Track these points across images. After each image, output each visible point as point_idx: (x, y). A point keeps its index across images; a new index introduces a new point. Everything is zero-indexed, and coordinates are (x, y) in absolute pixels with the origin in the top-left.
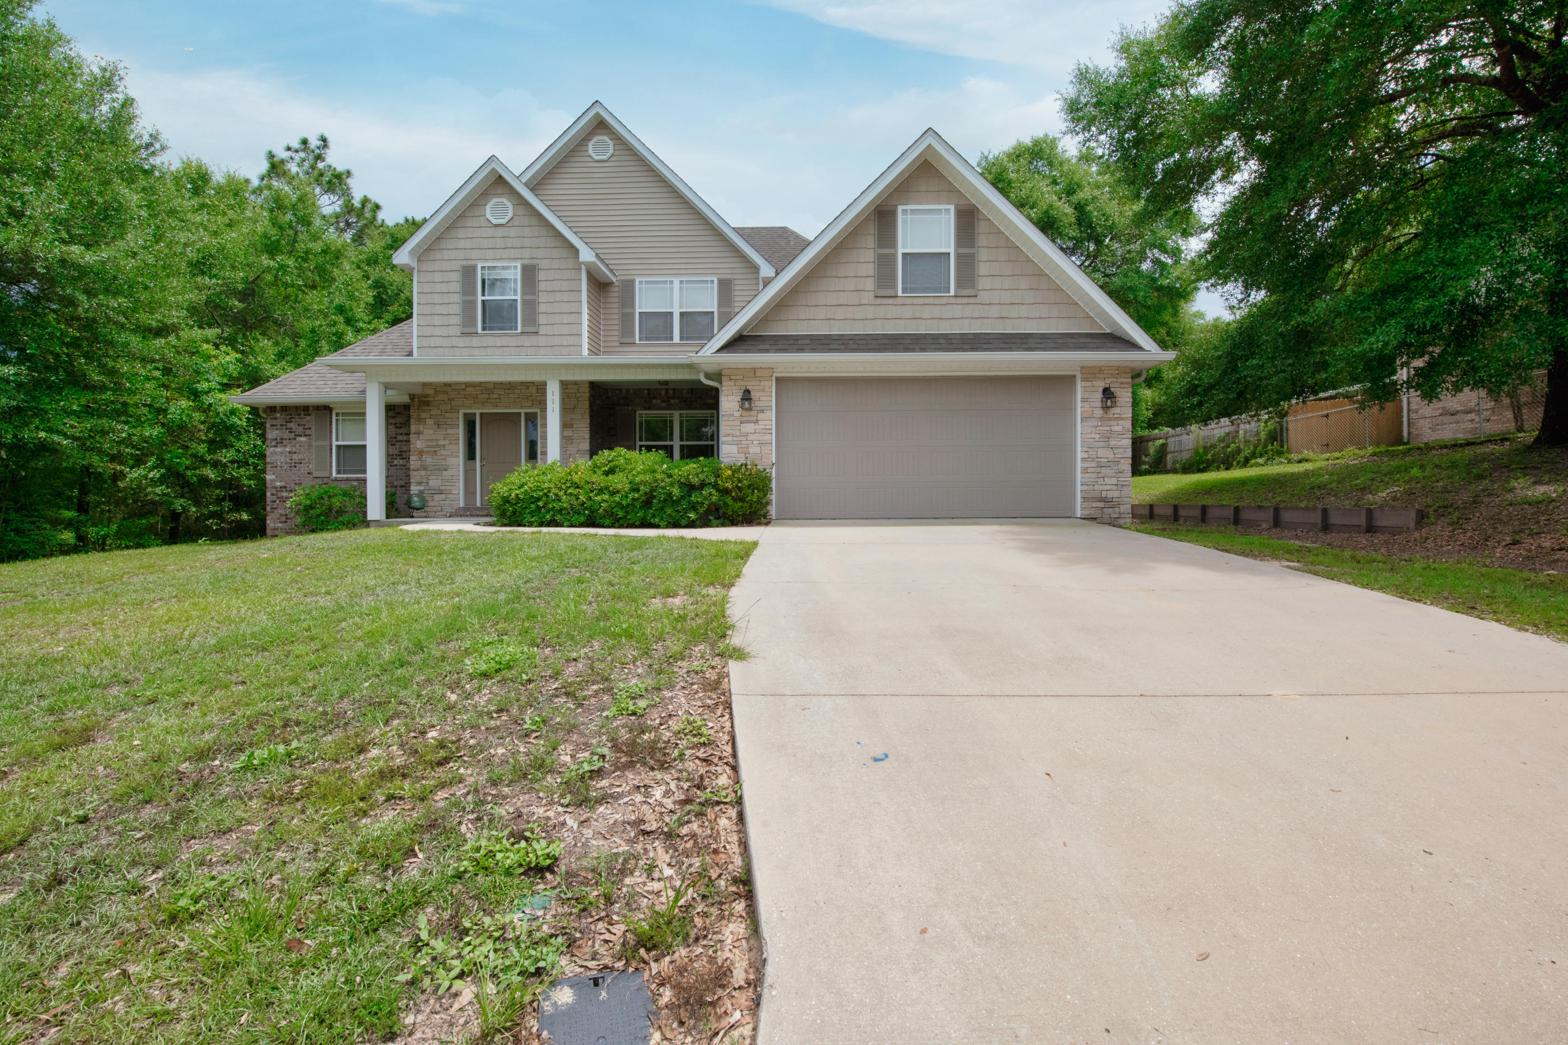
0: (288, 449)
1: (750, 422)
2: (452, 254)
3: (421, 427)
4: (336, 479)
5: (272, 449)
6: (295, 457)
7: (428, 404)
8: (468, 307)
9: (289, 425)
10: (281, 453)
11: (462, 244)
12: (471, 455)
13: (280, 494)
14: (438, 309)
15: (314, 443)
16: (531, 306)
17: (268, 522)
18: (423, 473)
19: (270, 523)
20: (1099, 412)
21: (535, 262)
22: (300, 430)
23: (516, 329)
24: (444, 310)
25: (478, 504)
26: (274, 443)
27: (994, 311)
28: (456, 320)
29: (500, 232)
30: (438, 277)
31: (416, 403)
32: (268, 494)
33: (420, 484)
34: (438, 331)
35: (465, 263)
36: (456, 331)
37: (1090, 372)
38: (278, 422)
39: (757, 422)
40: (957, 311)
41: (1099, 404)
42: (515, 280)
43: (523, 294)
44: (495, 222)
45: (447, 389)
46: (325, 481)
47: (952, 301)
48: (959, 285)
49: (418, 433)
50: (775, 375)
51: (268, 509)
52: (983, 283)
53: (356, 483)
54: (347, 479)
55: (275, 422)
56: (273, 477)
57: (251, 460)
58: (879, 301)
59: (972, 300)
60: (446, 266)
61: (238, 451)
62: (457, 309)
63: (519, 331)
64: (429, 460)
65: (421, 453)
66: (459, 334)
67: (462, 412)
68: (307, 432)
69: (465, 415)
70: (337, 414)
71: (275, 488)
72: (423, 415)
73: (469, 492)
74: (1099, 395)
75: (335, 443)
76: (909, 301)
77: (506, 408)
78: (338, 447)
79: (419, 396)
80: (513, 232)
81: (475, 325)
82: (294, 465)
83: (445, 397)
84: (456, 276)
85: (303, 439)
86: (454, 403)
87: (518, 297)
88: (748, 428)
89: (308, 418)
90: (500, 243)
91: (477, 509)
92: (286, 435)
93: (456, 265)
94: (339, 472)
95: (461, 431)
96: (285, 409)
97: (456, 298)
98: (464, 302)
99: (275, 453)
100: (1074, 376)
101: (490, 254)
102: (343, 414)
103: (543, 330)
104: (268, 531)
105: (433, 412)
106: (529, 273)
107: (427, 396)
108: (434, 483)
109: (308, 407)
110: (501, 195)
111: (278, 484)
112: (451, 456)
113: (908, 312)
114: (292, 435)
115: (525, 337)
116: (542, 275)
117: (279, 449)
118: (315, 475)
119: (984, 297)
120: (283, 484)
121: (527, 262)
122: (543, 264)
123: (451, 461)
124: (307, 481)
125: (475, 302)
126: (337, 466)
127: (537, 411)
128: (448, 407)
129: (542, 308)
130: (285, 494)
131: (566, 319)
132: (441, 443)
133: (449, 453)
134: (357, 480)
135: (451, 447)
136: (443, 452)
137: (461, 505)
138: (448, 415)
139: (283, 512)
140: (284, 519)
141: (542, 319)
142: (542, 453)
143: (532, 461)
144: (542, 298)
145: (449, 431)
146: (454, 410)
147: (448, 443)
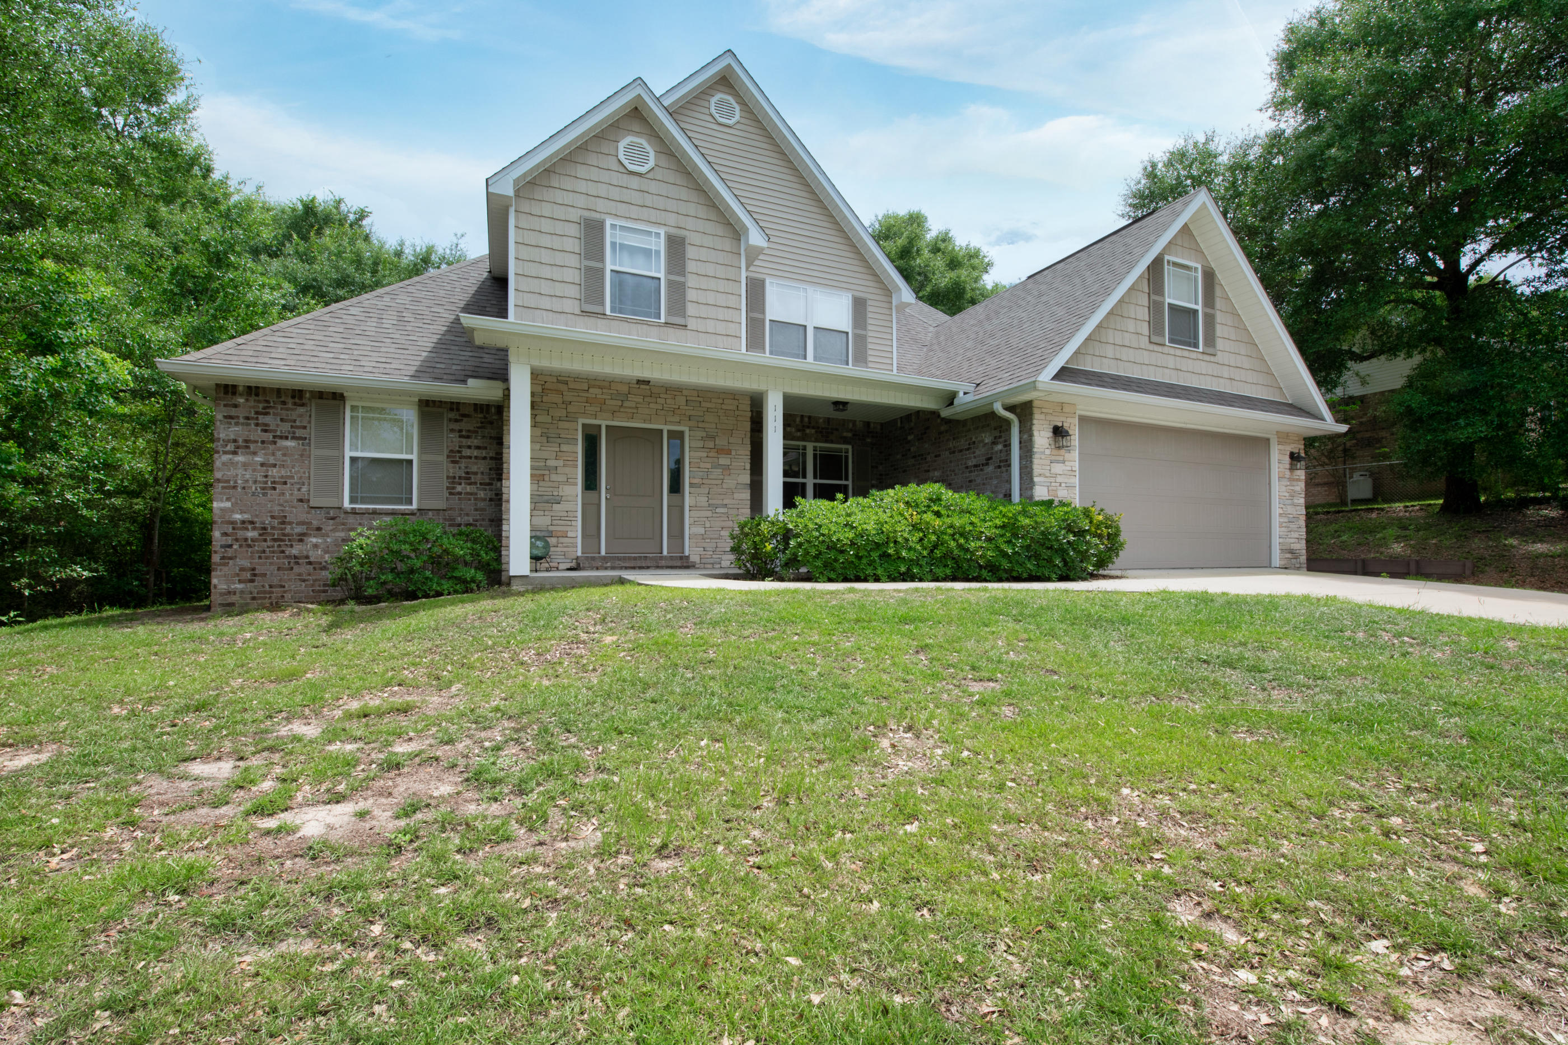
0: (259, 459)
1: (1058, 462)
2: (568, 198)
4: (354, 512)
5: (225, 458)
6: (273, 472)
8: (593, 278)
9: (262, 419)
10: (245, 465)
11: (582, 186)
12: (591, 482)
13: (240, 534)
14: (547, 272)
15: (311, 451)
16: (678, 290)
17: (215, 581)
19: (218, 581)
20: (1288, 473)
21: (683, 233)
22: (286, 427)
23: (660, 316)
24: (555, 274)
25: (603, 553)
26: (230, 447)
27: (1225, 372)
28: (573, 291)
29: (634, 182)
30: (546, 225)
32: (216, 534)
34: (546, 303)
35: (587, 214)
36: (575, 306)
37: (1284, 437)
38: (241, 413)
39: (1064, 462)
40: (1202, 367)
41: (1288, 466)
42: (658, 252)
43: (668, 272)
44: (631, 168)
45: (563, 387)
46: (332, 513)
47: (1201, 356)
48: (1205, 342)
50: (1078, 412)
51: (216, 558)
52: (1220, 344)
54: (375, 512)
55: (233, 412)
56: (228, 504)
58: (1152, 347)
59: (1212, 359)
60: (560, 212)
62: (573, 275)
63: (663, 320)
66: (577, 311)
67: (581, 421)
68: (299, 433)
69: (585, 426)
70: (354, 408)
71: (233, 523)
73: (590, 533)
74: (1287, 459)
75: (348, 454)
76: (1172, 351)
77: (645, 422)
78: (355, 460)
80: (653, 187)
81: (605, 303)
82: (271, 486)
83: (557, 398)
84: (573, 230)
85: (290, 443)
86: (570, 409)
87: (662, 276)
88: (1057, 468)
89: (301, 410)
90: (636, 197)
91: (604, 558)
92: (257, 434)
93: (574, 215)
94: (352, 500)
95: (579, 449)
96: (254, 391)
97: (574, 260)
98: (588, 268)
99: (233, 464)
100: (1268, 440)
101: (622, 208)
103: (693, 325)
105: (539, 418)
106: (676, 247)
108: (540, 521)
109: (301, 391)
110: (638, 134)
111: (238, 517)
112: (567, 482)
113: (1171, 362)
114: (269, 436)
115: (670, 331)
116: (691, 252)
117: (240, 458)
118: (312, 504)
119: (1220, 357)
120: (246, 516)
121: (673, 231)
122: (692, 238)
123: (566, 491)
124: (298, 514)
125: (602, 271)
126: (352, 490)
127: (686, 429)
128: (562, 413)
129: (691, 295)
130: (251, 534)
131: (721, 314)
132: (552, 463)
133: (562, 478)
134: (393, 513)
135: (567, 470)
136: (554, 477)
137: (579, 554)
138: (561, 425)
139: (246, 564)
140: (248, 575)
141: (691, 309)
142: (691, 485)
143: (675, 496)
144: (691, 281)
145: (564, 448)
146: (570, 417)
147: (560, 463)
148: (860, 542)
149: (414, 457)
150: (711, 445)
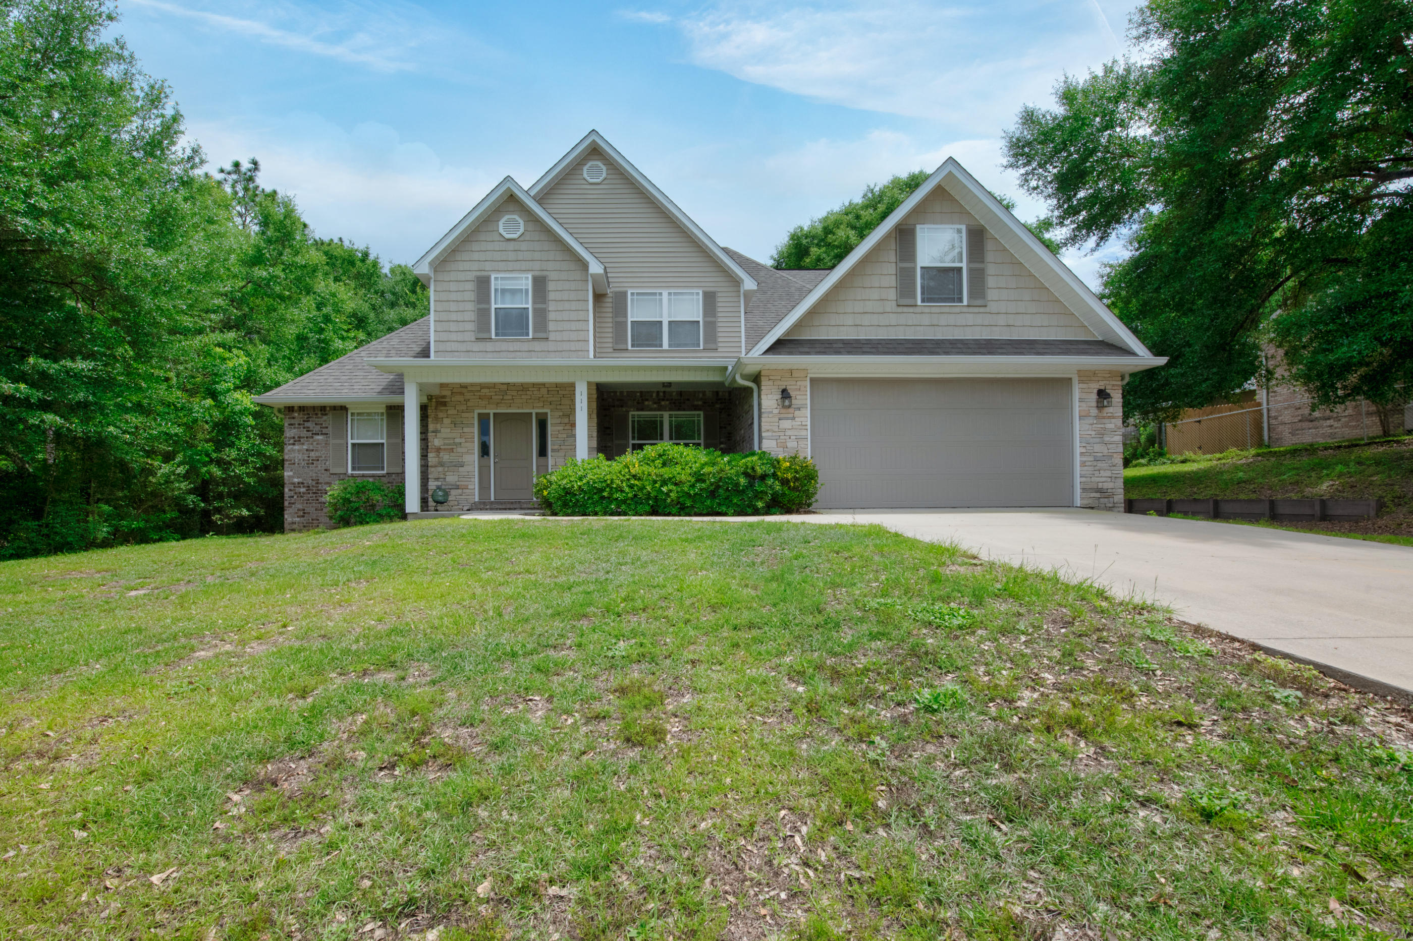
0: (305, 447)
1: (787, 419)
2: (467, 266)
3: (438, 426)
4: (352, 476)
5: (290, 447)
6: (312, 454)
7: (444, 404)
8: (483, 314)
9: (307, 424)
10: (299, 451)
11: (476, 256)
12: (484, 450)
13: (297, 490)
14: (454, 317)
15: (332, 441)
16: (541, 315)
17: (286, 517)
18: (440, 469)
19: (288, 517)
20: (1094, 411)
21: (545, 273)
22: (318, 428)
23: (528, 334)
24: (460, 317)
25: (492, 498)
26: (292, 441)
27: (1002, 320)
28: (471, 326)
29: (511, 246)
30: (453, 286)
31: (434, 404)
32: (286, 490)
33: (437, 479)
34: (453, 337)
35: (479, 274)
36: (471, 336)
37: (1086, 376)
38: (296, 422)
39: (794, 418)
40: (969, 319)
41: (1094, 404)
42: (527, 290)
43: (534, 302)
44: (508, 236)
45: (464, 390)
46: (341, 477)
47: (965, 310)
48: (971, 295)
49: (436, 431)
50: (809, 375)
51: (286, 504)
52: (993, 294)
53: (371, 480)
54: (363, 476)
55: (292, 421)
56: (291, 474)
57: (250, 459)
58: (900, 309)
59: (982, 310)
60: (461, 276)
61: (239, 450)
62: (471, 316)
63: (530, 337)
64: (445, 457)
65: (438, 450)
66: (473, 339)
67: (477, 411)
68: (324, 431)
69: (479, 414)
70: (352, 414)
71: (294, 484)
72: (441, 415)
73: (484, 487)
74: (1094, 396)
75: (350, 441)
76: (927, 310)
77: (520, 408)
78: (353, 445)
79: (437, 397)
80: (524, 246)
81: (489, 331)
82: (311, 462)
83: (461, 398)
84: (470, 286)
85: (320, 437)
86: (469, 404)
87: (530, 306)
88: (786, 424)
89: (325, 418)
90: (512, 256)
91: (492, 503)
92: (304, 433)
93: (471, 276)
94: (353, 469)
95: (476, 430)
96: (302, 409)
97: (470, 306)
98: (479, 310)
99: (293, 450)
100: (1070, 379)
101: (502, 265)
102: (359, 414)
103: (552, 336)
104: (286, 526)
105: (449, 412)
106: (540, 284)
107: (444, 397)
108: (451, 478)
109: (325, 407)
110: (512, 212)
111: (296, 480)
112: (467, 453)
113: (926, 319)
114: (310, 434)
115: (536, 343)
116: (551, 286)
117: (296, 447)
118: (332, 472)
119: (994, 307)
120: (300, 480)
121: (537, 273)
122: (552, 275)
123: (467, 458)
124: (324, 478)
125: (489, 310)
126: (353, 463)
127: (548, 411)
128: (464, 407)
129: (552, 316)
130: (303, 490)
131: (574, 326)
132: (457, 440)
133: (465, 450)
134: (373, 476)
135: (467, 444)
136: (459, 450)
137: (477, 499)
138: (464, 415)
139: (300, 507)
140: (301, 513)
141: (551, 326)
142: (553, 450)
143: (542, 459)
144: (552, 306)
145: (466, 430)
146: (469, 410)
147: (463, 440)
148: (585, 488)
149: (384, 441)
150: (566, 420)
